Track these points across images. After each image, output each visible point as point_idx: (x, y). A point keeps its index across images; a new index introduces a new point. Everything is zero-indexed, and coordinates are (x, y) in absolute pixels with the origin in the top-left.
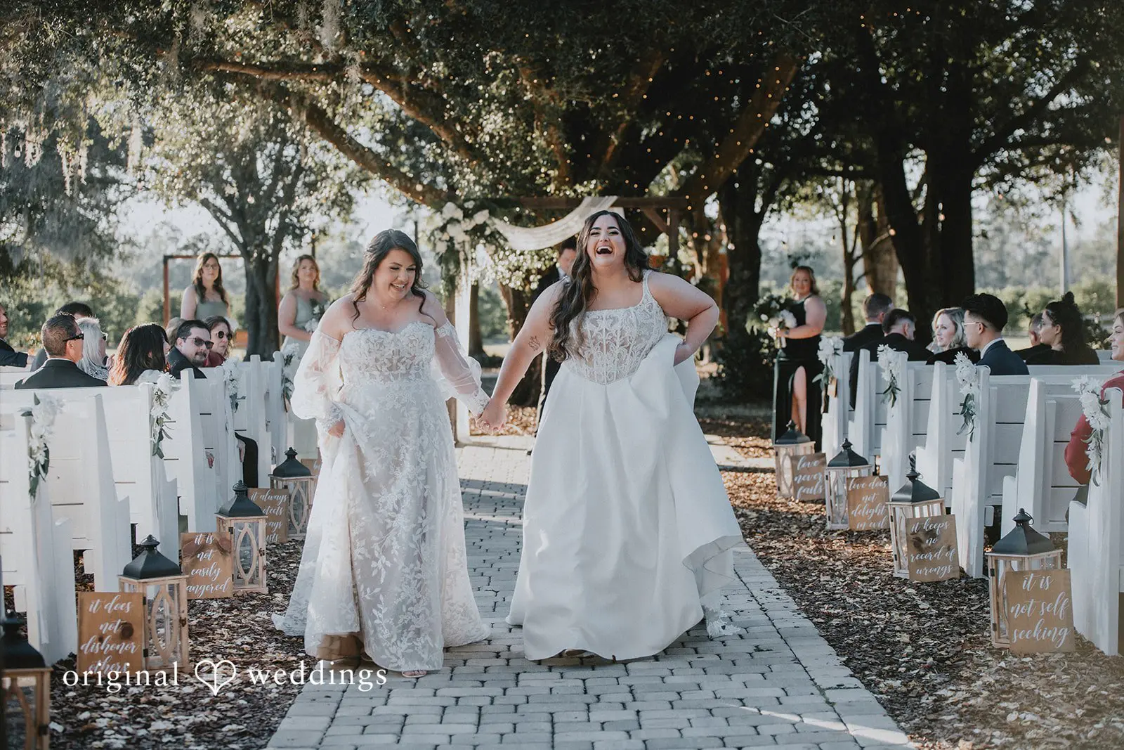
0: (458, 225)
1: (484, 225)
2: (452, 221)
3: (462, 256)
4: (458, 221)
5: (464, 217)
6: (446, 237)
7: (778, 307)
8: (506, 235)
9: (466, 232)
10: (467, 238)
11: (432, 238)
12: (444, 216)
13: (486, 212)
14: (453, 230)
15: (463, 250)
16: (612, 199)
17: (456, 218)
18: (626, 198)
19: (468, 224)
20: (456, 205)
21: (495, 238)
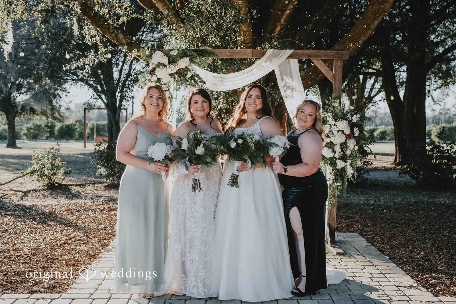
0: (164, 69)
1: (187, 69)
2: (160, 65)
3: (167, 94)
4: (165, 66)
5: (169, 63)
6: (154, 78)
8: (203, 78)
9: (171, 75)
10: (172, 80)
13: (187, 59)
14: (160, 73)
15: (169, 90)
16: (290, 52)
17: (162, 63)
18: (300, 52)
19: (172, 69)
20: (163, 52)
21: (194, 80)
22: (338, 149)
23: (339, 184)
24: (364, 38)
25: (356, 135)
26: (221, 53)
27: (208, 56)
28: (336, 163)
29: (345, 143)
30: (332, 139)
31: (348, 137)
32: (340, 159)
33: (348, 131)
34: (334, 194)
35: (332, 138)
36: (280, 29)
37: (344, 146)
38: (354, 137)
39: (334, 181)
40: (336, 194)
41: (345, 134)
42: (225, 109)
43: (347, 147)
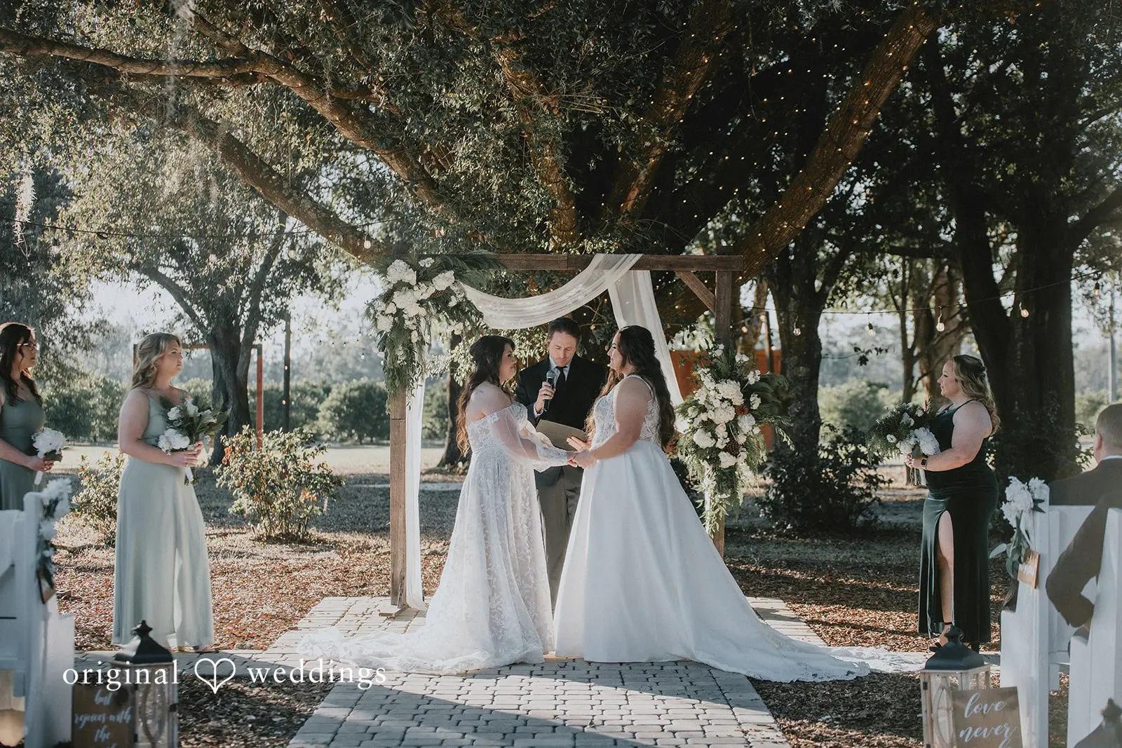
0: (409, 293)
1: (448, 292)
2: (401, 286)
3: (415, 337)
4: (411, 287)
5: (418, 280)
6: (391, 309)
7: (913, 423)
8: (480, 308)
9: (421, 303)
10: (422, 311)
11: (372, 311)
12: (389, 279)
13: (450, 274)
14: (401, 300)
15: (418, 329)
16: (635, 258)
17: (406, 281)
18: (654, 258)
19: (424, 290)
20: (407, 263)
21: (463, 311)
22: (721, 431)
23: (724, 496)
24: (809, 211)
25: (755, 407)
26: (512, 261)
27: (487, 266)
28: (718, 458)
29: (735, 421)
30: (711, 415)
31: (740, 411)
32: (725, 450)
33: (739, 401)
34: (717, 515)
35: (711, 412)
36: (638, 195)
37: (732, 427)
38: (751, 411)
39: (717, 491)
40: (721, 514)
41: (734, 406)
42: (526, 359)
43: (737, 429)
